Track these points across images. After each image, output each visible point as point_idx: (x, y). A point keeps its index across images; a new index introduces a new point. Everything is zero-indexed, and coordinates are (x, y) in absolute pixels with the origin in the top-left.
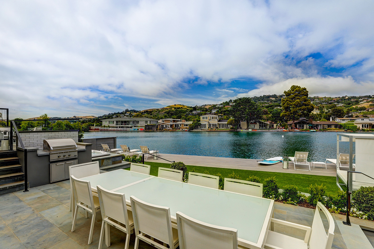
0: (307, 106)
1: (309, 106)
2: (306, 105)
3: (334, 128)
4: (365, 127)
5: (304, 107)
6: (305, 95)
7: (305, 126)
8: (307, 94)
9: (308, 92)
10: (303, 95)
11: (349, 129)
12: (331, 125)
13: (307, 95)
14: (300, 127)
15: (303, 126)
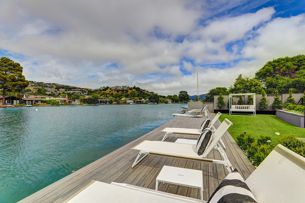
0: (23, 82)
1: (25, 82)
2: (21, 81)
3: (40, 103)
4: (62, 102)
5: (20, 82)
6: (20, 71)
7: (15, 101)
8: (22, 69)
9: (22, 68)
10: (18, 70)
11: (54, 104)
12: (38, 101)
13: (22, 71)
14: (9, 102)
15: (13, 102)
